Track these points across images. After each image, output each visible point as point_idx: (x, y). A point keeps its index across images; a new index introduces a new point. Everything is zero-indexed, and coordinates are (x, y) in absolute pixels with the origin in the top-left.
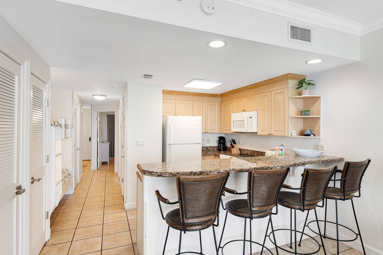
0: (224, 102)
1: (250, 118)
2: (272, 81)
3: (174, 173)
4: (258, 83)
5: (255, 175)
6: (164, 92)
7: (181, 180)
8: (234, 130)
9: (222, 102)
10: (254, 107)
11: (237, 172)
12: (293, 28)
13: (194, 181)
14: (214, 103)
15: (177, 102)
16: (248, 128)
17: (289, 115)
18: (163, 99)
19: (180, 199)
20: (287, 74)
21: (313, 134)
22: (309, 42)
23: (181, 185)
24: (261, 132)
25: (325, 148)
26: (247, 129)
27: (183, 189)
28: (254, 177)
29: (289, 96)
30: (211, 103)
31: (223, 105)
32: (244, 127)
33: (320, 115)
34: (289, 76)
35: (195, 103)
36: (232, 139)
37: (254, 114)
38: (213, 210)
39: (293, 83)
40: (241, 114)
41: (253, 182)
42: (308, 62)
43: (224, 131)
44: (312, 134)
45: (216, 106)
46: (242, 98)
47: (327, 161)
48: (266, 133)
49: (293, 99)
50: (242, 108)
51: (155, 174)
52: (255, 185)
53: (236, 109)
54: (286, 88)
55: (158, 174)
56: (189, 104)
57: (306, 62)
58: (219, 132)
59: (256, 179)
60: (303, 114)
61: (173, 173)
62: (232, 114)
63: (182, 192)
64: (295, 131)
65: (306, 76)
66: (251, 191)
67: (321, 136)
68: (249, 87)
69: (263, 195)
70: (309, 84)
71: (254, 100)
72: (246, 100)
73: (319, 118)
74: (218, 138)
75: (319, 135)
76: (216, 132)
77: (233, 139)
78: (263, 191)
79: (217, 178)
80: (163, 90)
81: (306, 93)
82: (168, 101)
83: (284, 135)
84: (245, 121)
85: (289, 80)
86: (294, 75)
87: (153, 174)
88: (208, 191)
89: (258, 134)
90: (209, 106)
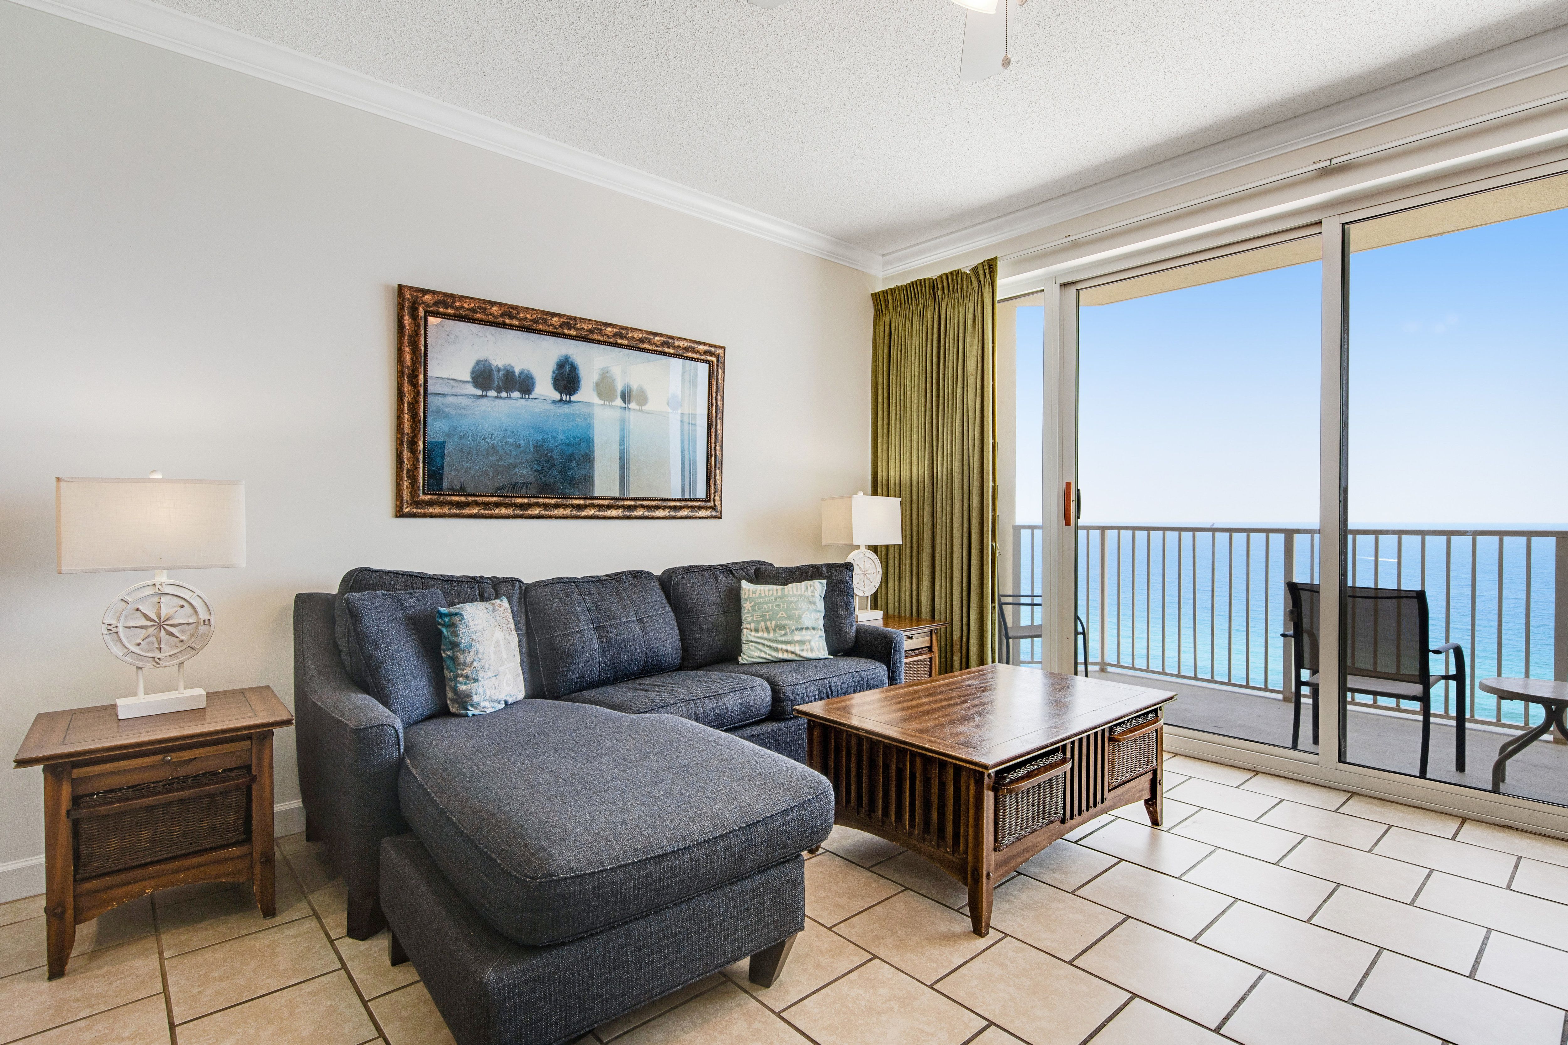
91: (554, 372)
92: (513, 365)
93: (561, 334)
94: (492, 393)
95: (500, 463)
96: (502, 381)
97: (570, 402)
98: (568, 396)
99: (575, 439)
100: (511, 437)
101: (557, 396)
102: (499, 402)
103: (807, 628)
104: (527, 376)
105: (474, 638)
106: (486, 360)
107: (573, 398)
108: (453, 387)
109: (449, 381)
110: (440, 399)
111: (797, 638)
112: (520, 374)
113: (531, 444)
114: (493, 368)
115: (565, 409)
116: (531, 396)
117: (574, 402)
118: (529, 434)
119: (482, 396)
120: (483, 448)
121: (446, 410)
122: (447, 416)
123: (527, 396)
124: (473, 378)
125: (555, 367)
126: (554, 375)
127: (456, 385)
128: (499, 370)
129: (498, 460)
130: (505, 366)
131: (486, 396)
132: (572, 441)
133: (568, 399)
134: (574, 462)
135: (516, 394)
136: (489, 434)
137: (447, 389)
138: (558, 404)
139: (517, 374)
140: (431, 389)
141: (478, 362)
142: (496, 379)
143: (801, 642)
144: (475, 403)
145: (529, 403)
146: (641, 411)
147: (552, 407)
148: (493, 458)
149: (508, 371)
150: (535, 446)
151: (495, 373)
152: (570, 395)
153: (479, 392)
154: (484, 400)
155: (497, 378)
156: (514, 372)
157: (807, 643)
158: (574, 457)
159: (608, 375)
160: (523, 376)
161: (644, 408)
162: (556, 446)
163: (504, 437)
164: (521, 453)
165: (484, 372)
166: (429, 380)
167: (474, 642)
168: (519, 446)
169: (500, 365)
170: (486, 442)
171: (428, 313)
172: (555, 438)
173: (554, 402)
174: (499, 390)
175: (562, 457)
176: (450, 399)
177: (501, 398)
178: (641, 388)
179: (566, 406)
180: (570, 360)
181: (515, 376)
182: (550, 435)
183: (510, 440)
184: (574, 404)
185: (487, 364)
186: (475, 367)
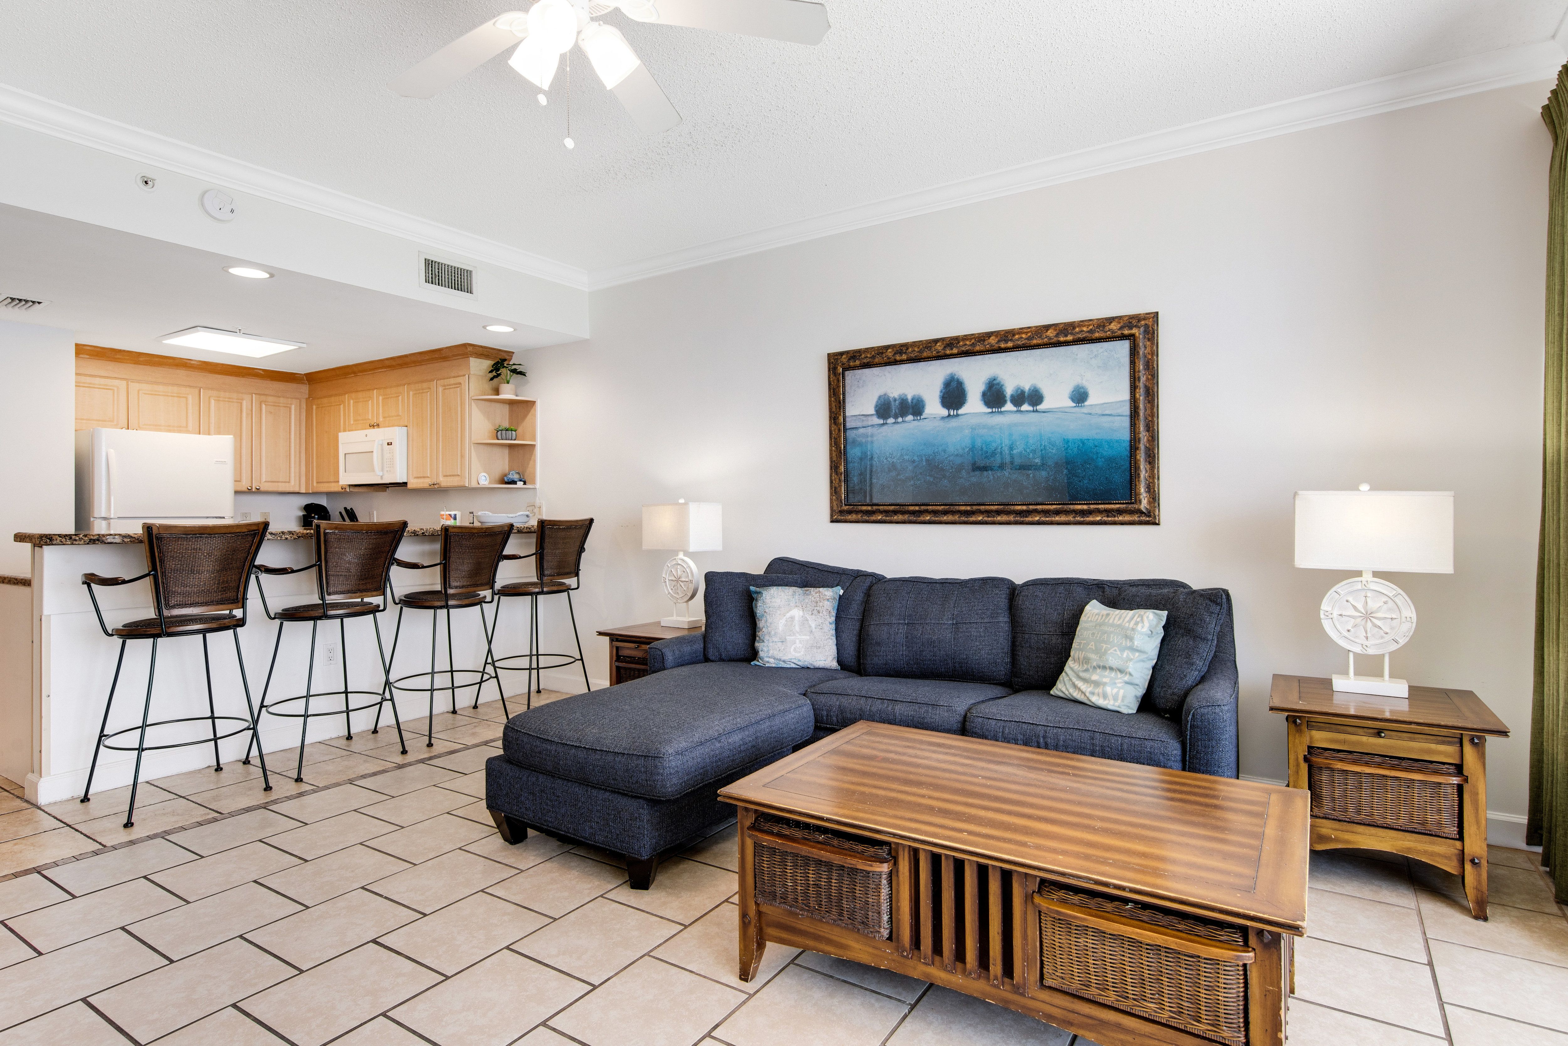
0: (318, 399)
1: (388, 444)
2: (437, 356)
3: (136, 536)
4: (406, 356)
5: (327, 531)
6: (81, 350)
7: (155, 531)
8: (346, 478)
9: (311, 398)
10: (398, 416)
11: (299, 537)
12: (429, 264)
13: (184, 533)
14: (282, 400)
15: (135, 387)
16: (382, 470)
17: (472, 440)
18: (77, 374)
19: (154, 568)
20: (465, 345)
21: (523, 481)
22: (469, 294)
23: (154, 540)
24: (416, 481)
25: (544, 509)
26: (381, 474)
27: (159, 547)
28: (325, 534)
29: (472, 394)
30: (270, 399)
31: (314, 407)
32: (373, 470)
33: (535, 441)
34: (470, 349)
35: (209, 397)
36: (345, 509)
37: (397, 434)
38: (231, 594)
39: (479, 366)
40: (366, 435)
41: (325, 545)
42: (488, 328)
43: (320, 485)
44: (520, 481)
45: (290, 408)
46: (369, 390)
47: (530, 528)
48: (424, 483)
49: (479, 401)
50: (370, 417)
51: (80, 539)
52: (330, 550)
53: (355, 420)
54: (464, 375)
55: (92, 537)
56: (186, 398)
57: (484, 327)
58: (304, 491)
59: (332, 538)
60: (500, 437)
61: (133, 536)
62: (340, 434)
63: (157, 554)
64: (485, 474)
65: (513, 353)
66: (321, 562)
67: (538, 486)
68: (387, 363)
69: (348, 570)
70: (514, 371)
71: (400, 398)
72: (381, 398)
73: (534, 445)
74: (300, 509)
75: (533, 482)
76: (291, 490)
77: (349, 508)
78: (350, 563)
79: (237, 531)
80: (77, 345)
81: (508, 393)
82: (97, 381)
83: (461, 484)
84: (375, 453)
85: (471, 358)
86: (481, 349)
87: (77, 538)
88: (217, 553)
89: (409, 486)
90: (264, 406)
91: (941, 392)
92: (906, 393)
93: (944, 356)
94: (891, 420)
95: (899, 478)
96: (898, 409)
97: (958, 415)
98: (955, 411)
99: (964, 449)
100: (907, 455)
101: (945, 412)
102: (897, 426)
103: (1111, 669)
104: (918, 400)
105: (767, 611)
106: (885, 395)
107: (960, 412)
108: (863, 421)
109: (860, 417)
110: (855, 431)
111: (1095, 677)
112: (912, 399)
113: (924, 458)
114: (891, 399)
115: (954, 423)
116: (922, 417)
117: (962, 415)
118: (922, 450)
119: (883, 424)
120: (886, 466)
121: (859, 439)
122: (860, 444)
123: (919, 418)
124: (876, 411)
125: (942, 386)
126: (942, 394)
127: (864, 419)
128: (895, 400)
129: (898, 475)
130: (900, 395)
131: (886, 423)
132: (961, 452)
133: (955, 413)
134: (964, 471)
135: (910, 418)
136: (890, 454)
137: (858, 424)
138: (947, 420)
139: (910, 401)
140: (848, 425)
141: (880, 397)
142: (893, 409)
143: (1097, 684)
144: (879, 431)
145: (921, 423)
146: (1037, 411)
147: (941, 424)
148: (894, 474)
149: (902, 399)
150: (927, 460)
151: (893, 403)
152: (957, 410)
153: (881, 421)
154: (885, 427)
155: (894, 407)
156: (907, 399)
157: (1102, 687)
158: (963, 466)
159: (995, 382)
160: (915, 401)
161: (1039, 407)
162: (946, 458)
163: (902, 455)
164: (915, 467)
165: (884, 404)
166: (847, 419)
167: (765, 614)
168: (914, 462)
169: (896, 396)
170: (887, 461)
171: (844, 370)
172: (945, 451)
173: (943, 418)
174: (896, 417)
175: (952, 467)
176: (861, 431)
177: (898, 423)
178: (1035, 388)
179: (954, 420)
180: (956, 377)
181: (908, 402)
182: (940, 449)
183: (906, 457)
184: (962, 417)
185: (886, 397)
186: (877, 402)
